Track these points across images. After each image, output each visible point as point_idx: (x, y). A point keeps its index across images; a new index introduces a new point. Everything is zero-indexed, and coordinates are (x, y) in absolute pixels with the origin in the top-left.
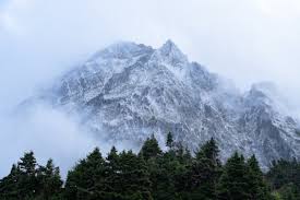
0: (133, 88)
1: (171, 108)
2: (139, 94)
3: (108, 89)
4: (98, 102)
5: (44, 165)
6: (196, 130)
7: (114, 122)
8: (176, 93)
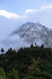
0: (31, 31)
1: (38, 35)
2: (32, 32)
3: (26, 32)
4: (24, 35)
5: (14, 50)
6: (44, 40)
7: (27, 38)
8: (39, 32)
